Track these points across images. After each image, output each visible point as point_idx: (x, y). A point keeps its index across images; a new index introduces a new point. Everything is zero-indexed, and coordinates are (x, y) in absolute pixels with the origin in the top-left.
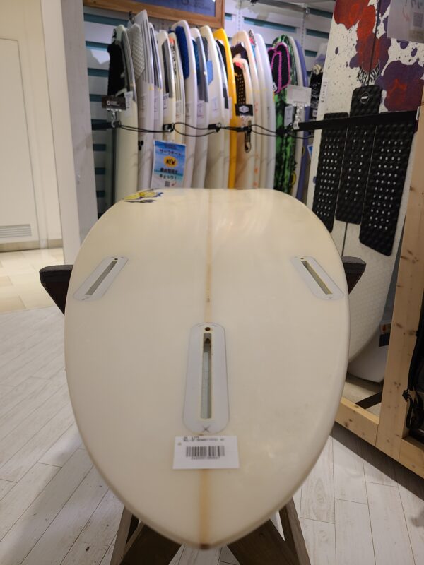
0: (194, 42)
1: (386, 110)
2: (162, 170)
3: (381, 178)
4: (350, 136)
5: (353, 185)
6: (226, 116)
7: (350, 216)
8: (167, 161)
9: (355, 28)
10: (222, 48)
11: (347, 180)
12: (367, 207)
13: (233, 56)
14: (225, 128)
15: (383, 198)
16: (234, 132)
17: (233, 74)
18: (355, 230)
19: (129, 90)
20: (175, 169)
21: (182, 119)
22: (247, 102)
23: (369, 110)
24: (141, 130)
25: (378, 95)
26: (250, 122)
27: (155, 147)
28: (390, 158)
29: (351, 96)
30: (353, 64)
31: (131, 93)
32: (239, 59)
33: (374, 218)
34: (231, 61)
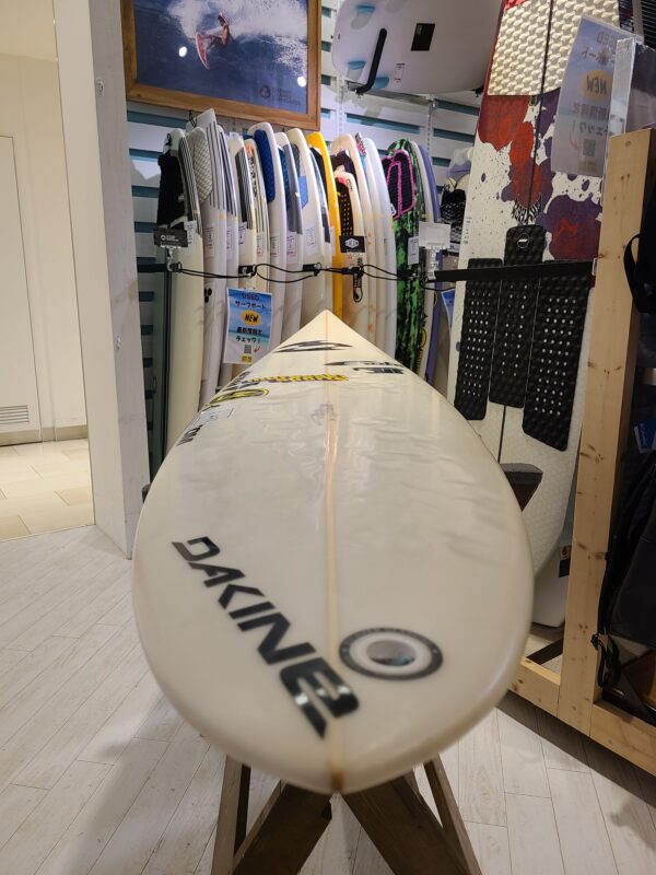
0: (280, 151)
1: (552, 258)
2: (239, 330)
3: (549, 347)
4: (505, 289)
5: (511, 355)
6: (327, 253)
7: (509, 397)
8: (247, 317)
9: (507, 150)
10: (318, 158)
11: (502, 349)
12: (531, 384)
13: (334, 169)
14: (327, 270)
15: (553, 373)
16: (339, 275)
17: (335, 194)
18: (516, 416)
19: (190, 219)
20: (258, 328)
21: (265, 259)
22: (356, 234)
23: (529, 257)
24: (208, 275)
25: (540, 238)
26: (360, 260)
27: (228, 298)
28: (559, 321)
29: (504, 237)
30: (506, 195)
31: (194, 222)
32: (341, 172)
33: (541, 400)
34: (332, 175)
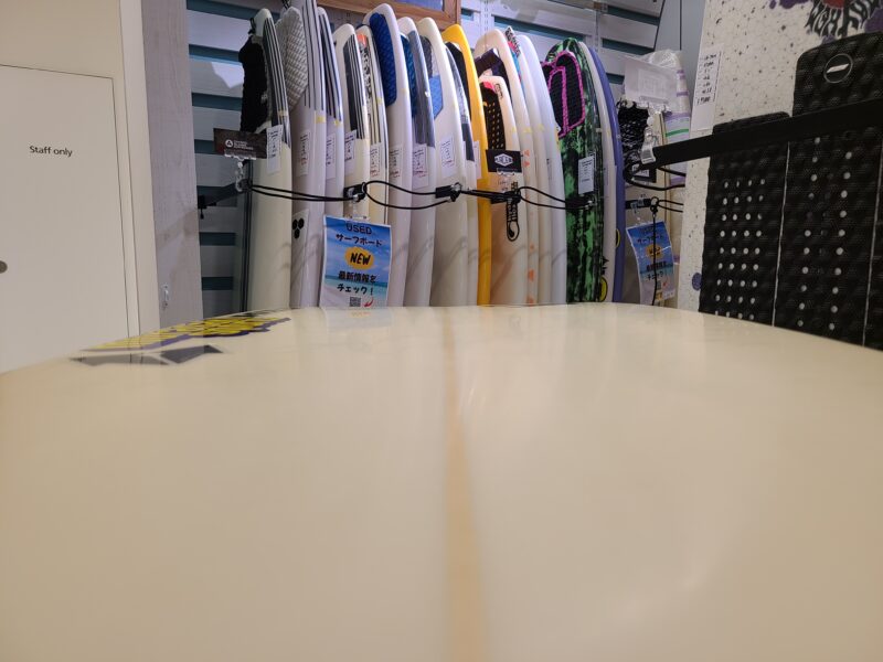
0: (404, 40)
2: (342, 275)
8: (354, 258)
10: (457, 56)
13: (479, 74)
14: (469, 193)
16: (486, 202)
17: (480, 102)
19: (275, 123)
20: (370, 273)
27: (326, 229)
